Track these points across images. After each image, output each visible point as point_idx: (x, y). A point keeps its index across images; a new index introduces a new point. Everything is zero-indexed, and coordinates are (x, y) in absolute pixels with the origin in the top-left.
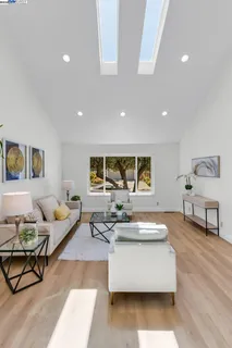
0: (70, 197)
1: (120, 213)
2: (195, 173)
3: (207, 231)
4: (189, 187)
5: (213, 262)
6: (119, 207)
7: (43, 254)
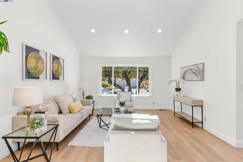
0: (85, 96)
1: (122, 109)
2: (184, 78)
3: (193, 125)
4: (178, 90)
5: (199, 150)
6: (122, 104)
7: (52, 141)
